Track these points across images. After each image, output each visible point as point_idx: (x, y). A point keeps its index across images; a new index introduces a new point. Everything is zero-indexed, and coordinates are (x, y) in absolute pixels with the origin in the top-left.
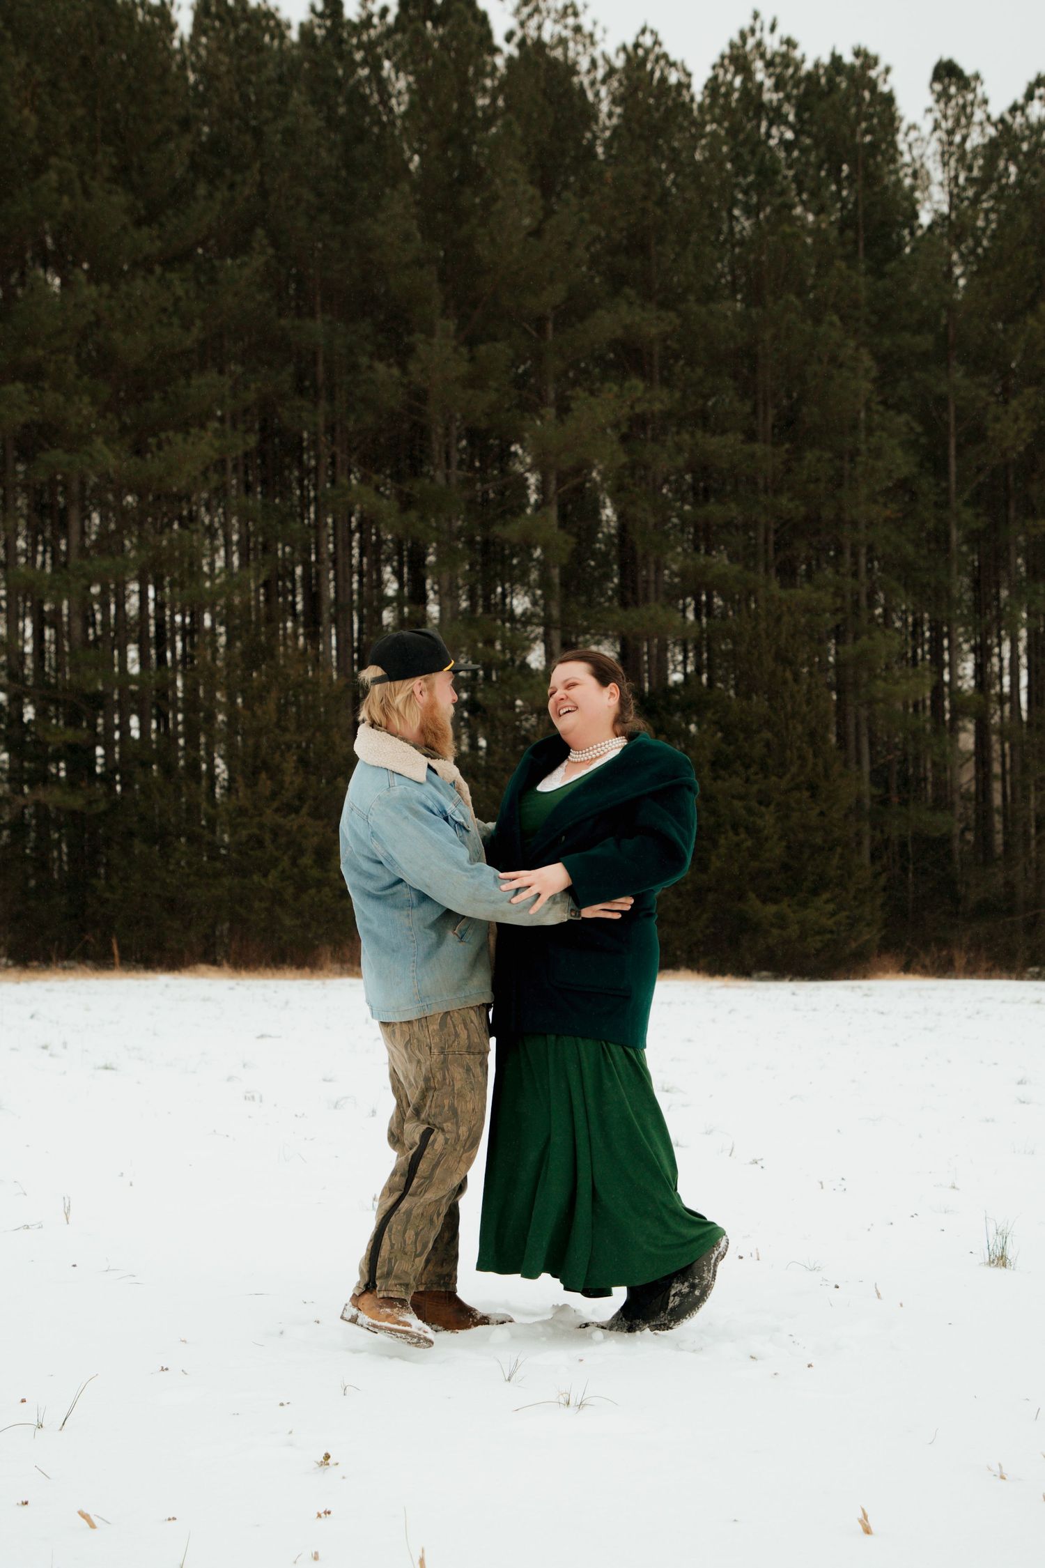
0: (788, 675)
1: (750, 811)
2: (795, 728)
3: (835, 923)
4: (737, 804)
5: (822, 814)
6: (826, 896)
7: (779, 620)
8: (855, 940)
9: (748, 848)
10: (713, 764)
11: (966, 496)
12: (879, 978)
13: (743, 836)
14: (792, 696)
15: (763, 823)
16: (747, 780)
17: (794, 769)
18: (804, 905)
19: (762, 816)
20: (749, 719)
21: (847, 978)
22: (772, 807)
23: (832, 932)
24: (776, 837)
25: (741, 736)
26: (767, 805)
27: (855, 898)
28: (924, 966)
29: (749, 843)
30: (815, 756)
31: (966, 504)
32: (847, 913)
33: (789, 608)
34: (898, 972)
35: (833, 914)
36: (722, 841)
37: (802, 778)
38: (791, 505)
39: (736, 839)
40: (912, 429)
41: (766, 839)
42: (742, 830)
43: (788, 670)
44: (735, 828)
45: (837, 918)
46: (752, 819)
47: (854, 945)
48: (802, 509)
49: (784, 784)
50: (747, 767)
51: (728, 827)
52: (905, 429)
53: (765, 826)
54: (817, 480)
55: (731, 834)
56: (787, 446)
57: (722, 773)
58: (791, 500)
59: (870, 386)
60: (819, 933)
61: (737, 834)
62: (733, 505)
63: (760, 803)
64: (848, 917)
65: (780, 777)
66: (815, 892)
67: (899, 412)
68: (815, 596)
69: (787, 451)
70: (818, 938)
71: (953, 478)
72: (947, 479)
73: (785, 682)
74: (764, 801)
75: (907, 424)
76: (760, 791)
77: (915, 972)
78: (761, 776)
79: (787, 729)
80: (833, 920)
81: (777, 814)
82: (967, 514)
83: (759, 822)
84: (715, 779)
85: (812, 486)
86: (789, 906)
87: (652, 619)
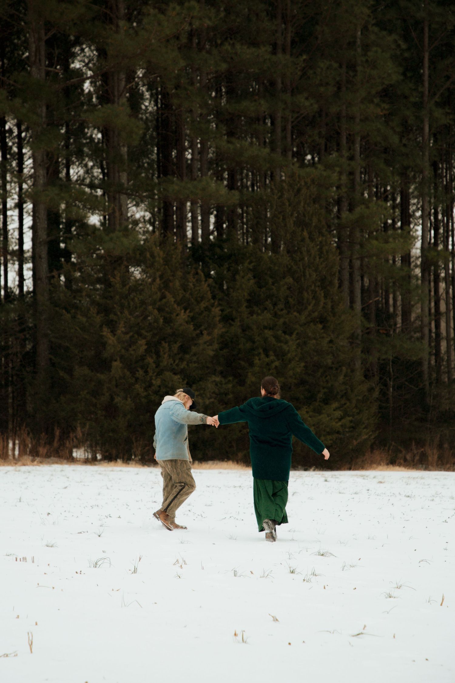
0: (305, 234)
1: (277, 338)
2: (310, 275)
3: (342, 426)
4: (268, 333)
5: (331, 341)
6: (335, 405)
7: (299, 190)
8: (356, 439)
9: (276, 367)
10: (248, 301)
11: (437, 98)
12: (375, 469)
13: (272, 358)
14: (308, 251)
15: (287, 348)
16: (275, 315)
17: (310, 308)
18: (319, 411)
19: (286, 342)
20: (277, 268)
21: (350, 469)
22: (294, 336)
23: (338, 432)
24: (297, 359)
25: (270, 281)
26: (291, 334)
27: (356, 407)
28: (405, 460)
29: (277, 363)
30: (325, 297)
31: (437, 104)
32: (351, 418)
33: (306, 183)
34: (387, 464)
35: (340, 420)
36: (257, 361)
37: (316, 314)
38: (307, 103)
39: (267, 360)
40: (399, 46)
41: (290, 361)
42: (271, 353)
43: (305, 231)
44: (266, 352)
45: (343, 421)
46: (279, 344)
47: (355, 443)
48: (316, 106)
49: (303, 318)
50: (275, 304)
51: (261, 351)
52: (393, 46)
53: (289, 351)
54: (327, 84)
55: (263, 356)
56: (304, 57)
57: (256, 309)
58: (307, 99)
59: (367, 11)
60: (329, 433)
61: (267, 356)
62: (262, 102)
63: (285, 332)
64: (351, 421)
65: (299, 312)
66: (326, 401)
67: (390, 32)
68: (325, 174)
69: (304, 60)
70: (329, 437)
71: (427, 84)
72: (423, 86)
73: (303, 240)
74: (288, 331)
75: (395, 41)
76: (284, 323)
77: (400, 465)
78: (285, 311)
79: (305, 276)
80: (340, 423)
81: (298, 341)
82: (438, 113)
83: (286, 348)
84: (251, 313)
85: (322, 89)
86: (307, 412)
87: (204, 189)
